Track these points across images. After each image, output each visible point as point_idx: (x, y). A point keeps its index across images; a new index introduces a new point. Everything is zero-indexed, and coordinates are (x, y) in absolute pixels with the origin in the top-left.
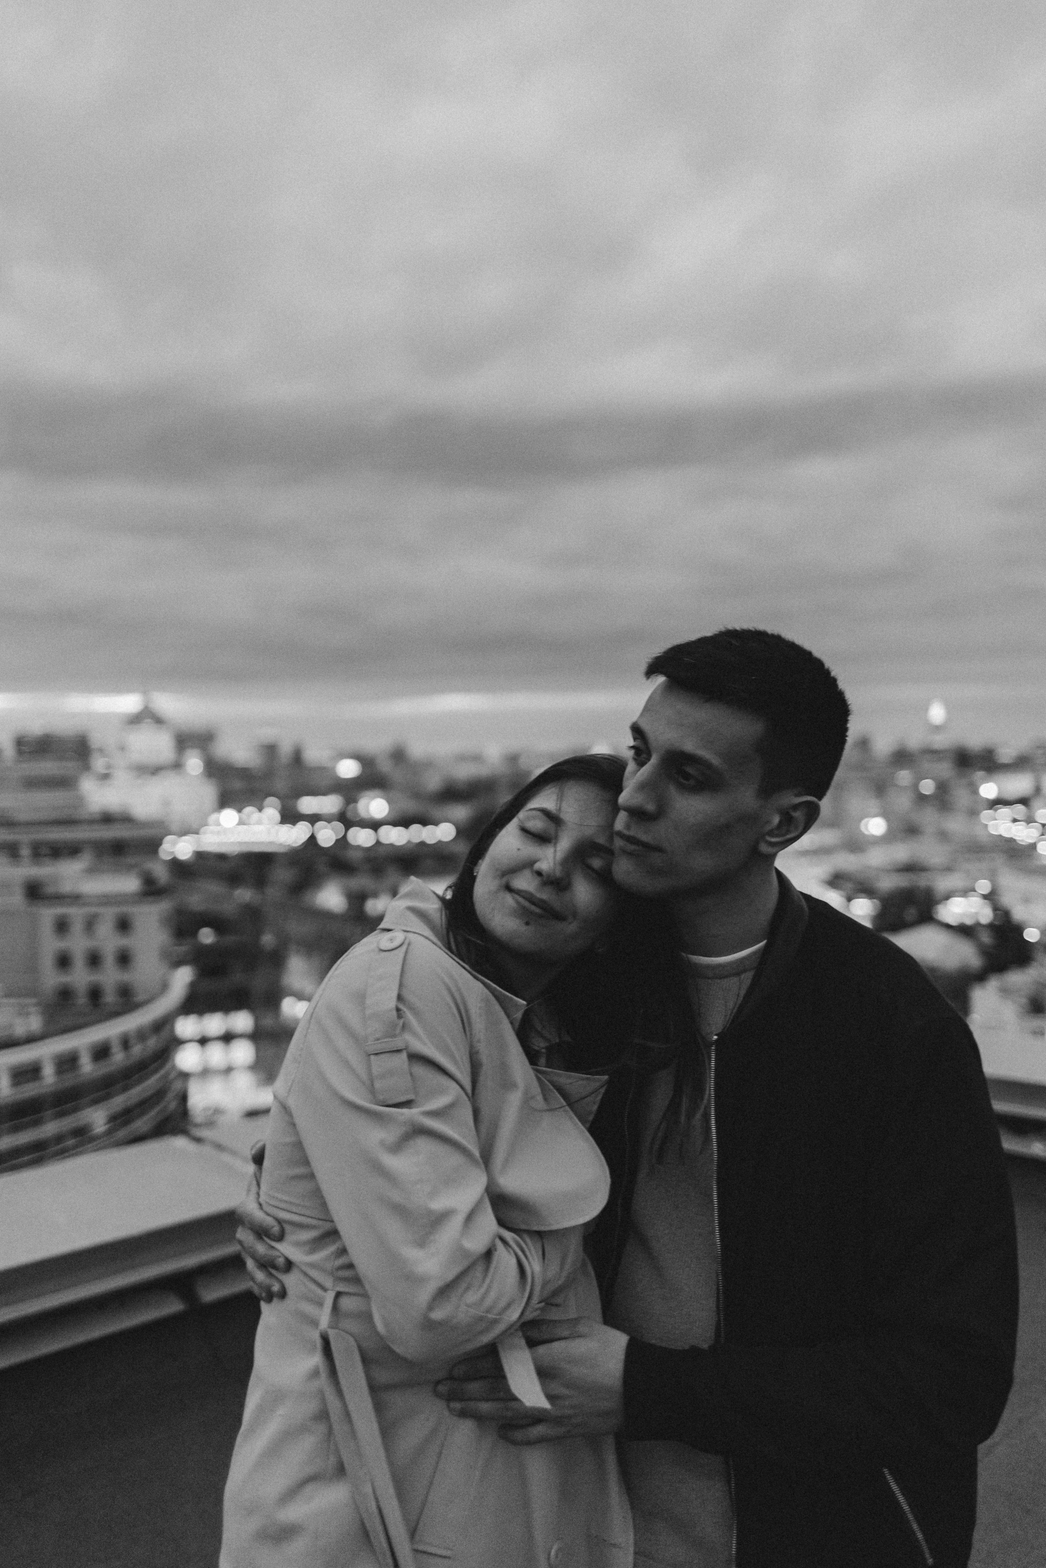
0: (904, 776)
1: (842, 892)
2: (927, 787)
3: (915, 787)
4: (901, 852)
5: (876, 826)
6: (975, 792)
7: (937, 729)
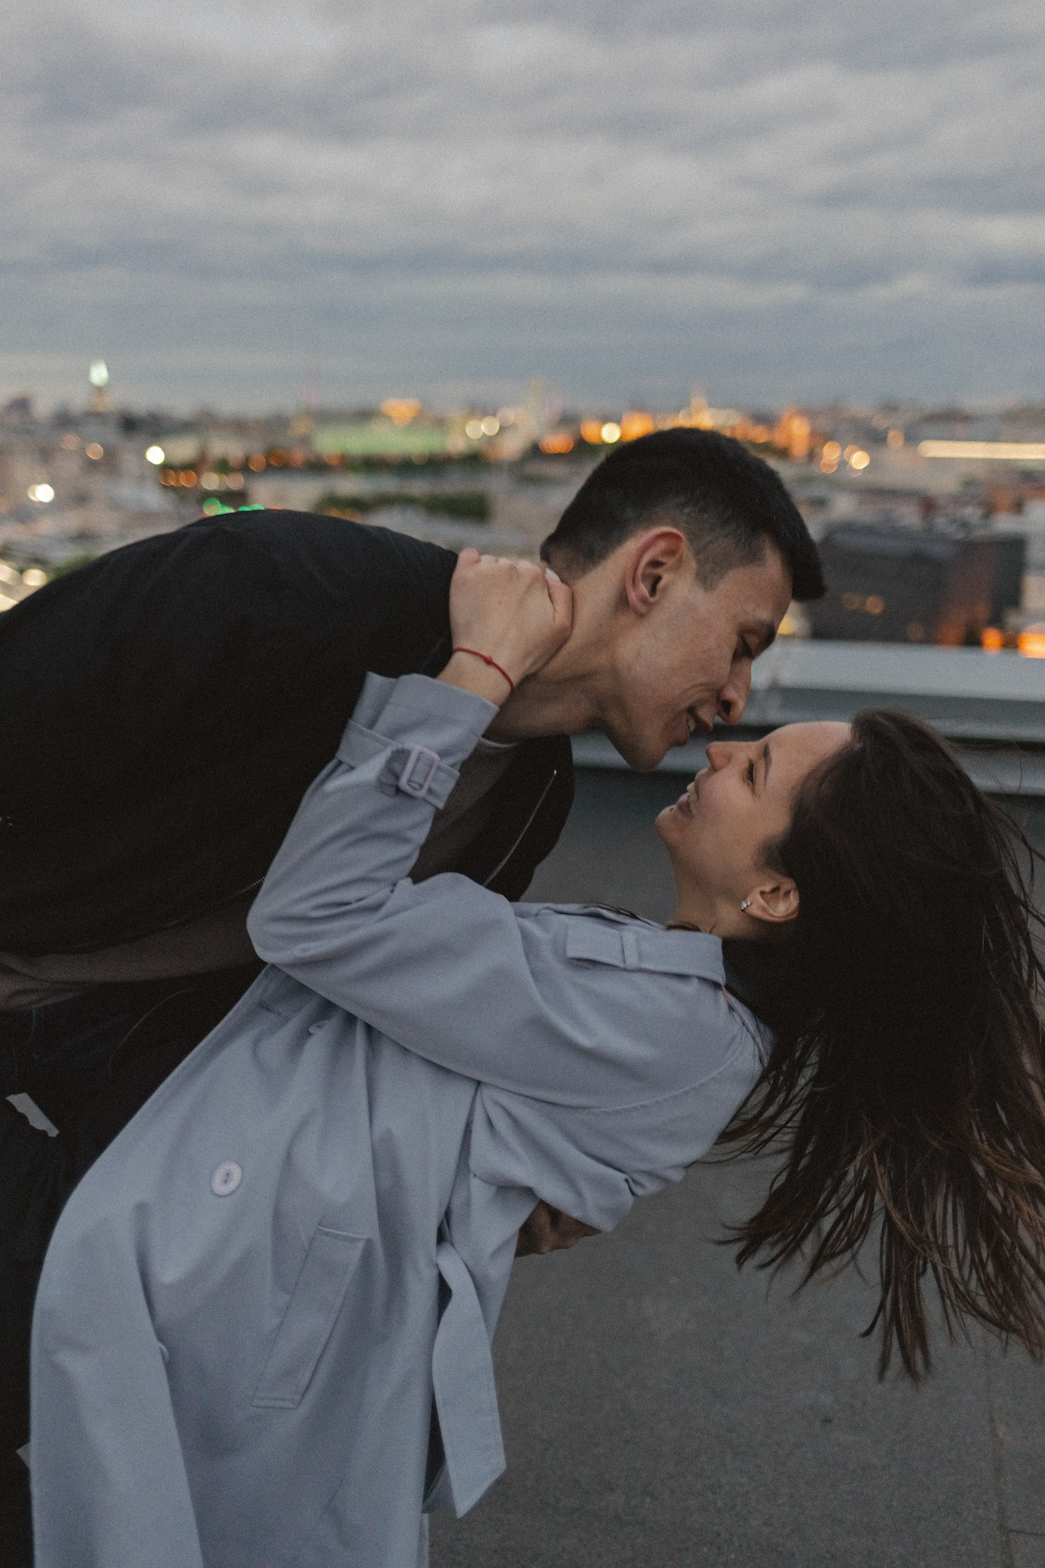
0: (70, 441)
1: (14, 564)
2: (95, 451)
3: (82, 451)
4: (73, 520)
5: (43, 493)
6: (142, 456)
7: (99, 390)
